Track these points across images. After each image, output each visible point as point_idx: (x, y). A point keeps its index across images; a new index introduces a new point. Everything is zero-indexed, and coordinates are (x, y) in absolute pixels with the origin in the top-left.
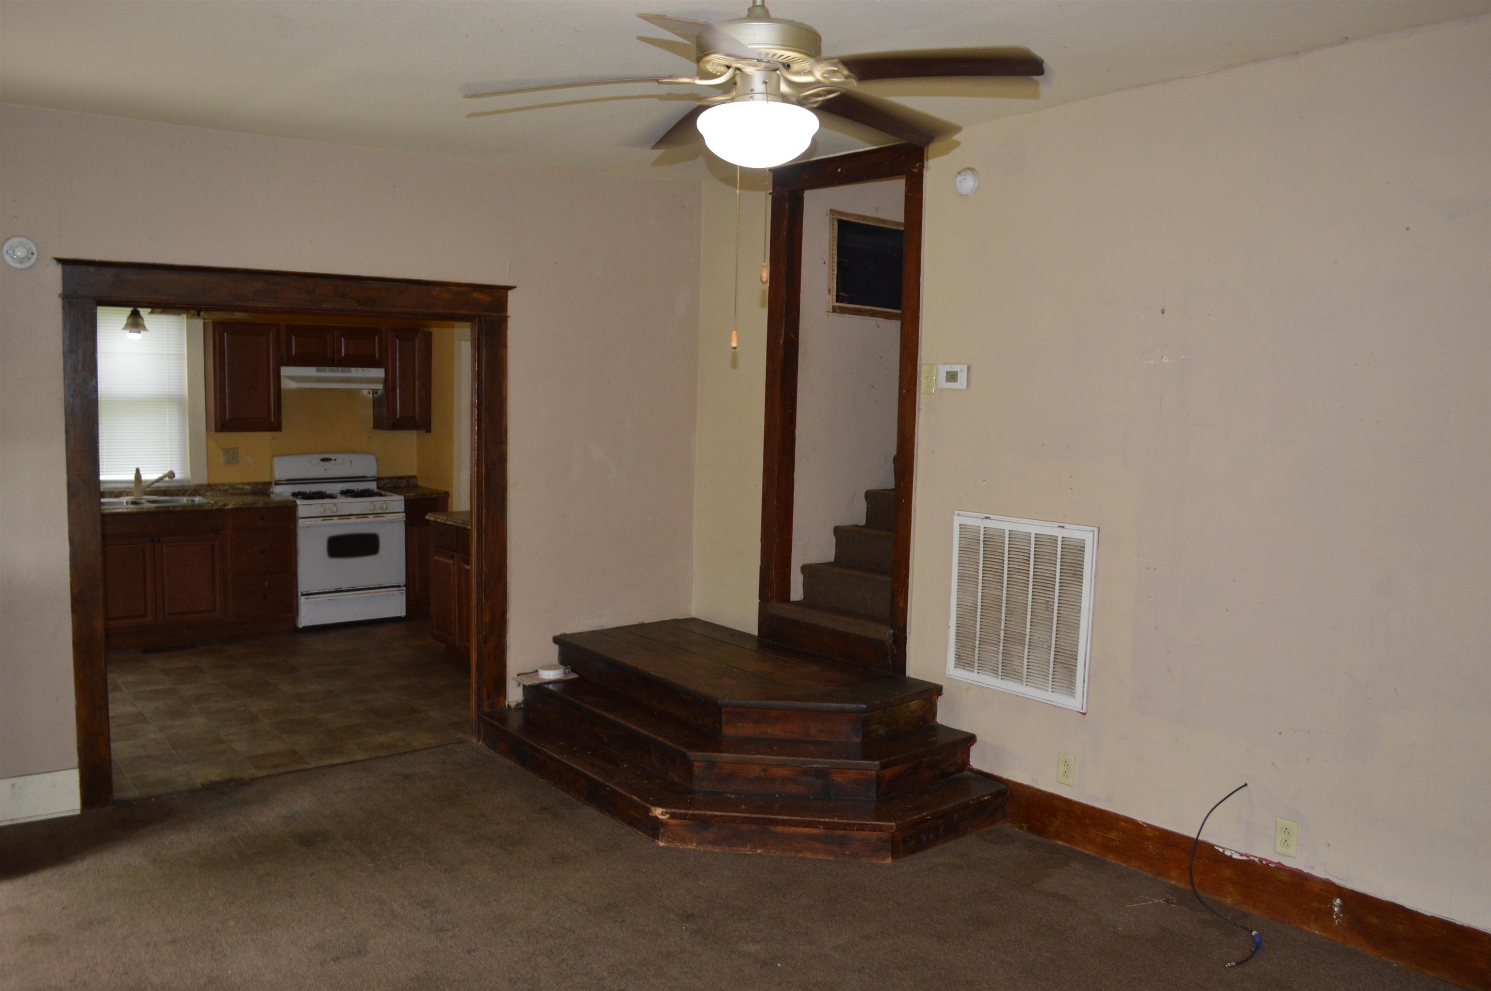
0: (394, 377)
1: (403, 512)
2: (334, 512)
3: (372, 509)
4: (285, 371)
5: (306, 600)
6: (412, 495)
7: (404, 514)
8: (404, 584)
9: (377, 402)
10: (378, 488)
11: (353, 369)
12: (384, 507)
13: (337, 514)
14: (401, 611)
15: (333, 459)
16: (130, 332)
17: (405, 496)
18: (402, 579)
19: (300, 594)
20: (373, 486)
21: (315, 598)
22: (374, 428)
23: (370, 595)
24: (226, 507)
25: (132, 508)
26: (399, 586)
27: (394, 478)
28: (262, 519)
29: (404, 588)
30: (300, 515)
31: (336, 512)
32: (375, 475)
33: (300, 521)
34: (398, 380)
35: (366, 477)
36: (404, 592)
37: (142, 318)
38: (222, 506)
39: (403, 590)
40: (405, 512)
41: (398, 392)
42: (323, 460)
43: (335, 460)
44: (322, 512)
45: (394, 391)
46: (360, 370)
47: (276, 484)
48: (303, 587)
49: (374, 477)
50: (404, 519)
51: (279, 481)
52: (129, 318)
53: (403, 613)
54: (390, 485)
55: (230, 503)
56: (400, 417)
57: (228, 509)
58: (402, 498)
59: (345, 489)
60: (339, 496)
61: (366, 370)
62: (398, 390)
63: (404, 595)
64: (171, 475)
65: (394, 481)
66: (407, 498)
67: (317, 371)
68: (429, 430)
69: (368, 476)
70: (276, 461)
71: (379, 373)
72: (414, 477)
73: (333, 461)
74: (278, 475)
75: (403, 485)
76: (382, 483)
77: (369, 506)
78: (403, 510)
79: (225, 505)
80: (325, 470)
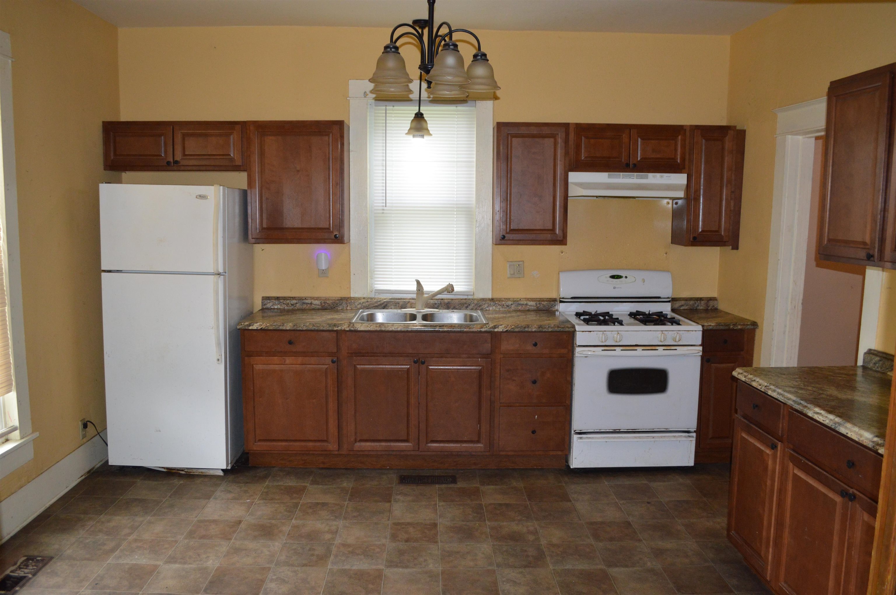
0: (698, 183)
1: (700, 345)
2: (617, 342)
3: (662, 340)
4: (574, 177)
5: (579, 440)
6: (711, 324)
7: (701, 348)
8: (695, 430)
9: (676, 214)
10: (673, 310)
11: (650, 175)
12: (677, 340)
13: (621, 344)
14: (689, 461)
15: (624, 276)
16: (414, 136)
17: (703, 326)
18: (692, 423)
19: (573, 432)
20: (666, 308)
21: (590, 438)
22: (672, 243)
23: (653, 440)
24: (496, 330)
25: (399, 325)
26: (688, 432)
27: (691, 299)
28: (535, 345)
29: (694, 435)
30: (578, 343)
31: (620, 341)
32: (670, 296)
33: (578, 350)
34: (702, 188)
35: (659, 298)
36: (694, 439)
37: (425, 121)
38: (492, 328)
39: (692, 437)
40: (702, 345)
41: (701, 201)
42: (613, 277)
43: (626, 277)
44: (603, 340)
45: (697, 200)
46: (658, 175)
47: (561, 302)
48: (577, 424)
49: (668, 298)
50: (701, 354)
51: (563, 298)
52: (413, 121)
53: (691, 463)
54: (686, 308)
55: (501, 325)
56: (702, 231)
57: (497, 332)
58: (700, 328)
59: (634, 311)
60: (626, 319)
61: (665, 175)
62: (701, 199)
63: (694, 443)
64: (450, 289)
65: (692, 302)
66: (705, 328)
67: (609, 177)
68: (736, 247)
69: (662, 297)
70: (562, 276)
71: (681, 179)
72: (714, 299)
73: (624, 279)
74: (566, 292)
75: (701, 308)
76: (677, 305)
77: (660, 335)
78: (700, 342)
79: (495, 327)
80: (614, 288)
